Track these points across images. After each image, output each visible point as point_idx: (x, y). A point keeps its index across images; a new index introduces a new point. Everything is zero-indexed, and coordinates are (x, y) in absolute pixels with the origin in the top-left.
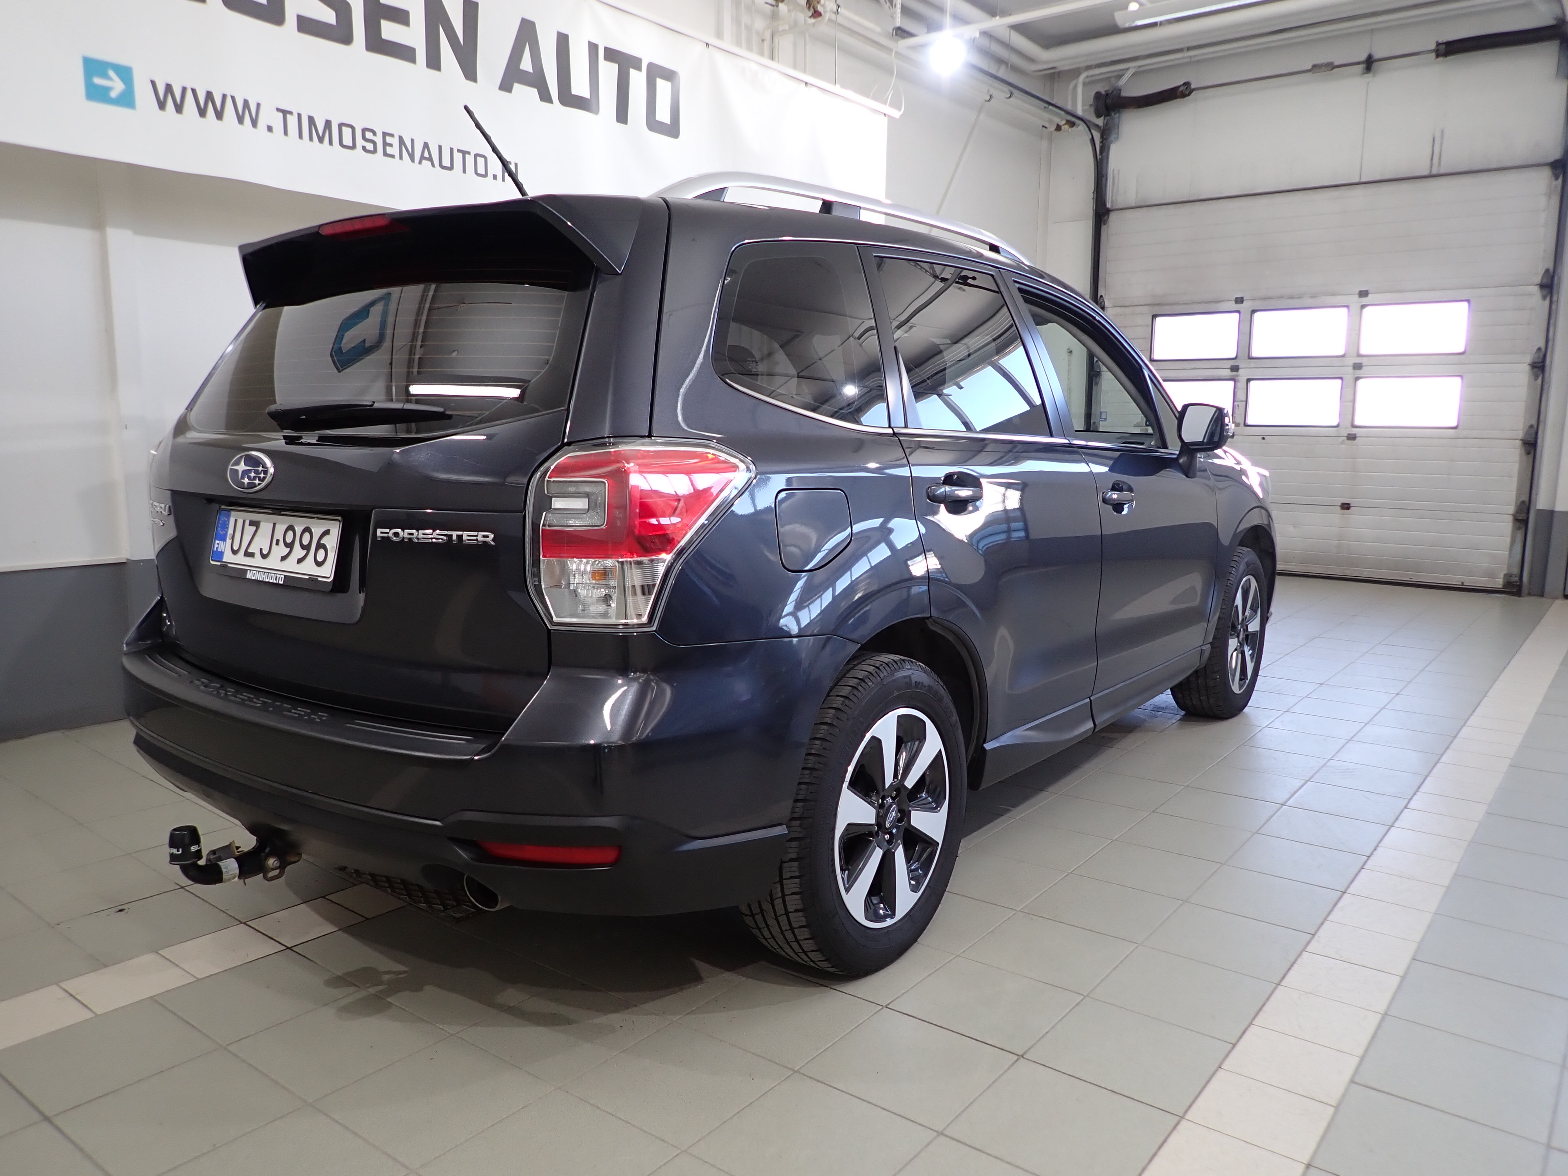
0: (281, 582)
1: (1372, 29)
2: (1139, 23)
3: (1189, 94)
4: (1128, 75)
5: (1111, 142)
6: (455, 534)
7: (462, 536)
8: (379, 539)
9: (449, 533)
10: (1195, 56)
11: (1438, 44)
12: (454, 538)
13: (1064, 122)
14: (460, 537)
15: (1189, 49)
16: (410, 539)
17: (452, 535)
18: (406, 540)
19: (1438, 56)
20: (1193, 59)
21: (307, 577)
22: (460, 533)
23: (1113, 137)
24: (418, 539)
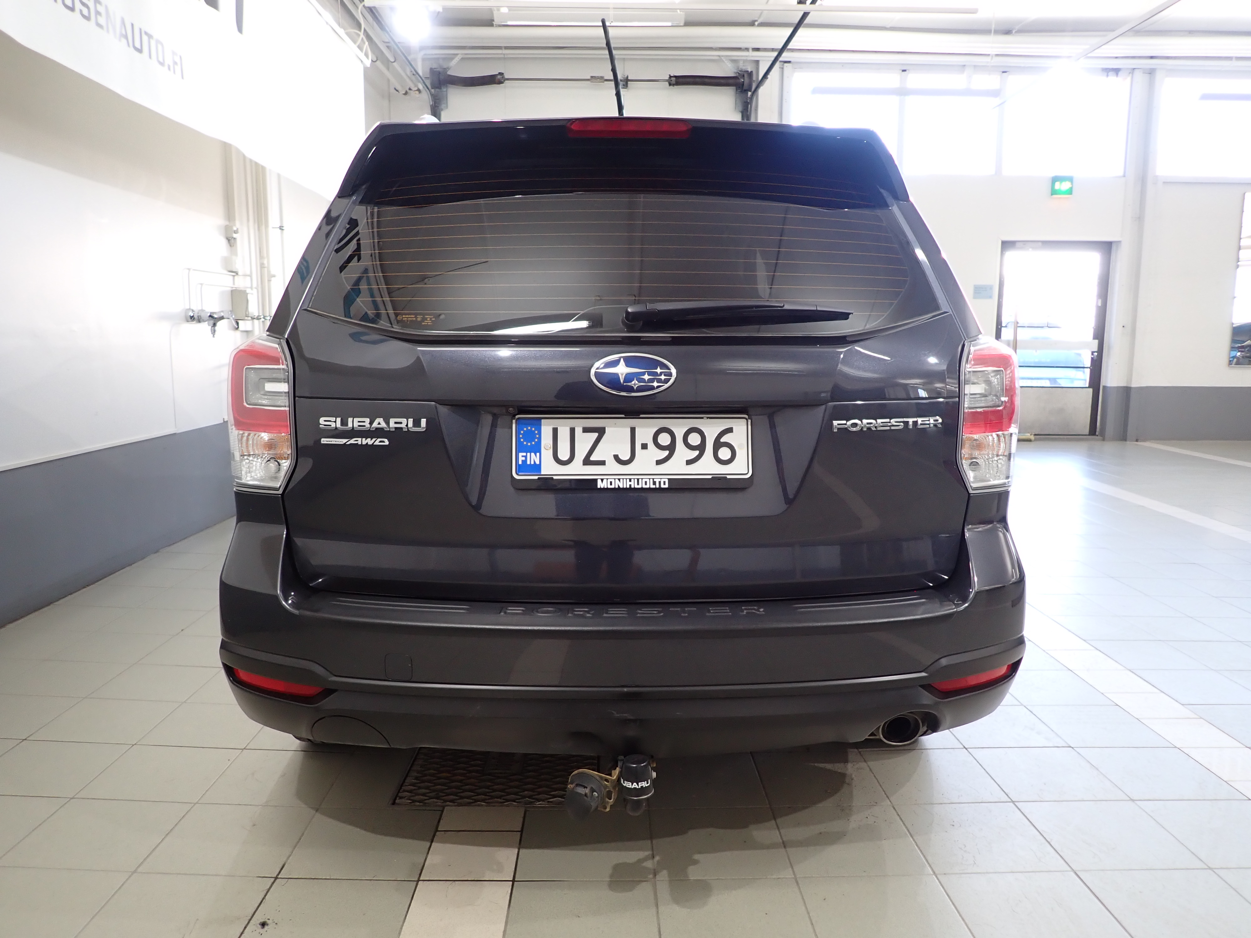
0: (667, 486)
1: (624, 58)
2: (509, 23)
3: (502, 83)
4: (457, 59)
5: (442, 110)
6: (911, 420)
7: (917, 422)
8: (835, 430)
9: (905, 420)
10: (507, 54)
11: (670, 77)
12: (911, 423)
13: (416, 89)
14: (915, 423)
15: (506, 48)
16: (869, 429)
17: (908, 422)
18: (865, 429)
19: (670, 85)
20: (506, 56)
21: (710, 477)
22: (915, 419)
23: (443, 106)
24: (876, 427)
